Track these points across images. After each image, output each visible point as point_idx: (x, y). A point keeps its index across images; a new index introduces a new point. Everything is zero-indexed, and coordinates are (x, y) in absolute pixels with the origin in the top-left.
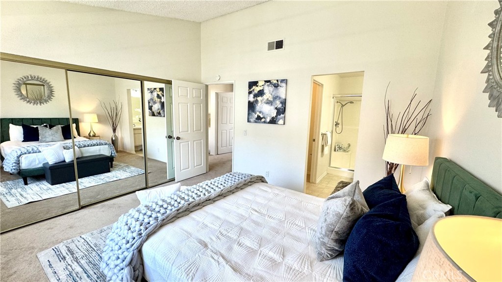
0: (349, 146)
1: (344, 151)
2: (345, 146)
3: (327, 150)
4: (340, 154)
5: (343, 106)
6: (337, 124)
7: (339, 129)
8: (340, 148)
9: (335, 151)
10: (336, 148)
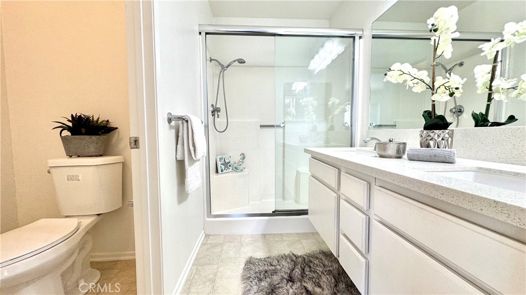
0: (244, 158)
1: (236, 169)
2: (235, 158)
3: (195, 175)
4: (227, 177)
5: (224, 68)
6: (215, 111)
7: (221, 121)
8: (226, 164)
9: (217, 172)
10: (219, 166)
